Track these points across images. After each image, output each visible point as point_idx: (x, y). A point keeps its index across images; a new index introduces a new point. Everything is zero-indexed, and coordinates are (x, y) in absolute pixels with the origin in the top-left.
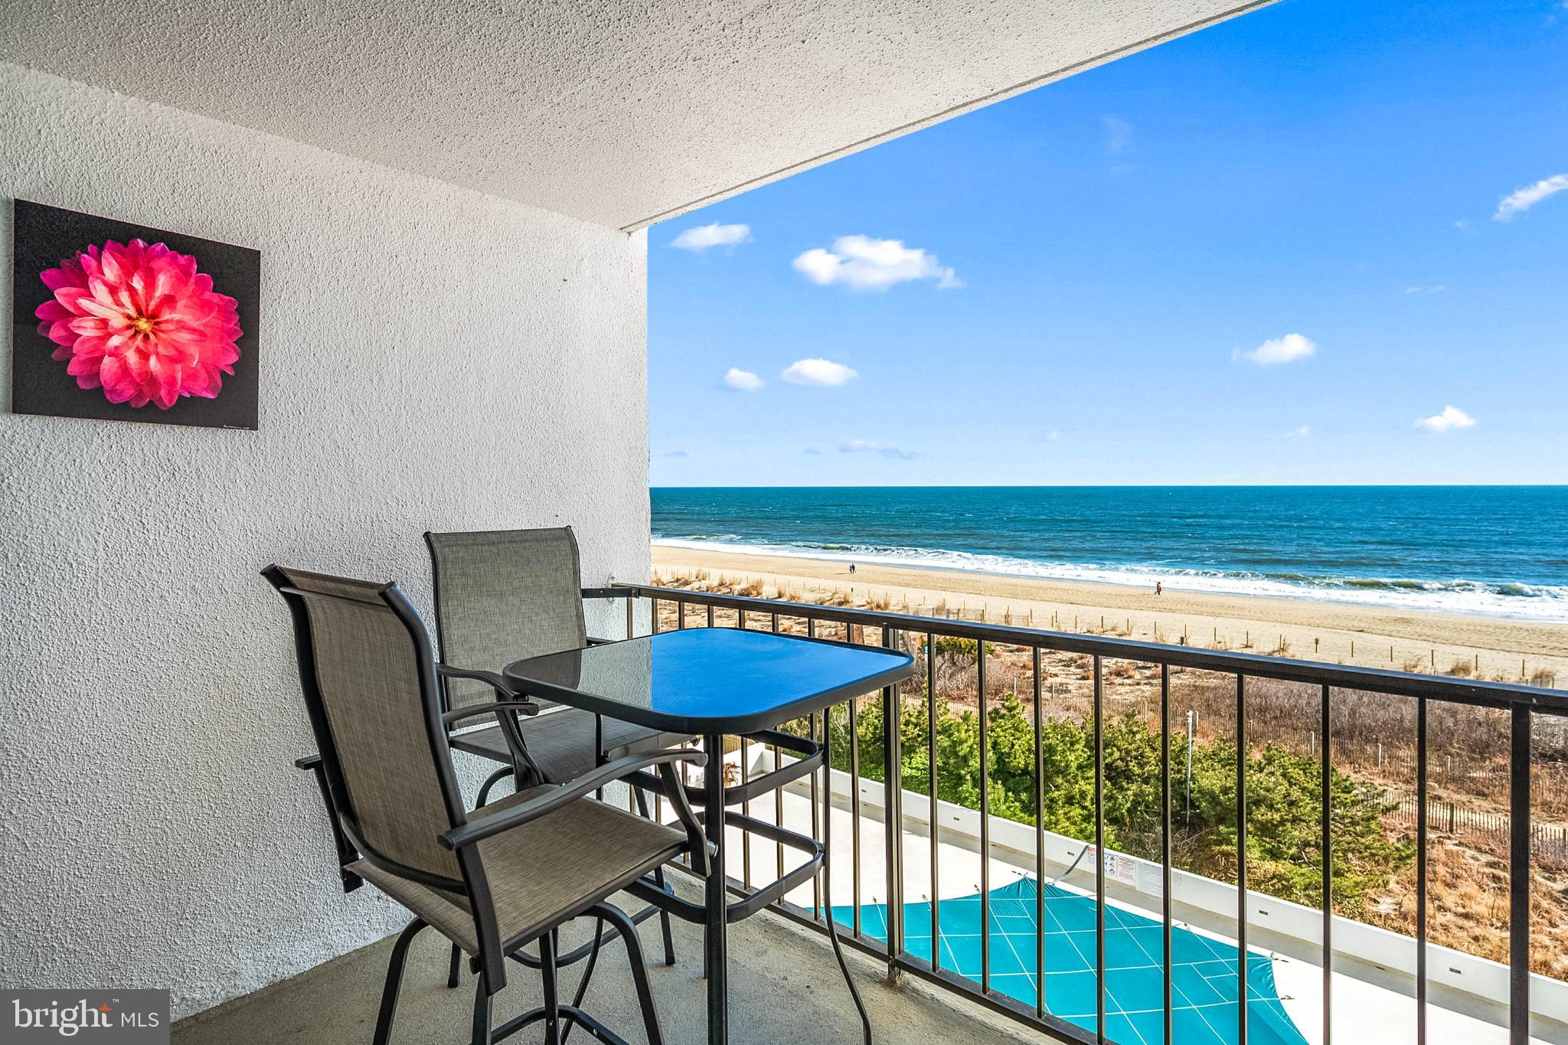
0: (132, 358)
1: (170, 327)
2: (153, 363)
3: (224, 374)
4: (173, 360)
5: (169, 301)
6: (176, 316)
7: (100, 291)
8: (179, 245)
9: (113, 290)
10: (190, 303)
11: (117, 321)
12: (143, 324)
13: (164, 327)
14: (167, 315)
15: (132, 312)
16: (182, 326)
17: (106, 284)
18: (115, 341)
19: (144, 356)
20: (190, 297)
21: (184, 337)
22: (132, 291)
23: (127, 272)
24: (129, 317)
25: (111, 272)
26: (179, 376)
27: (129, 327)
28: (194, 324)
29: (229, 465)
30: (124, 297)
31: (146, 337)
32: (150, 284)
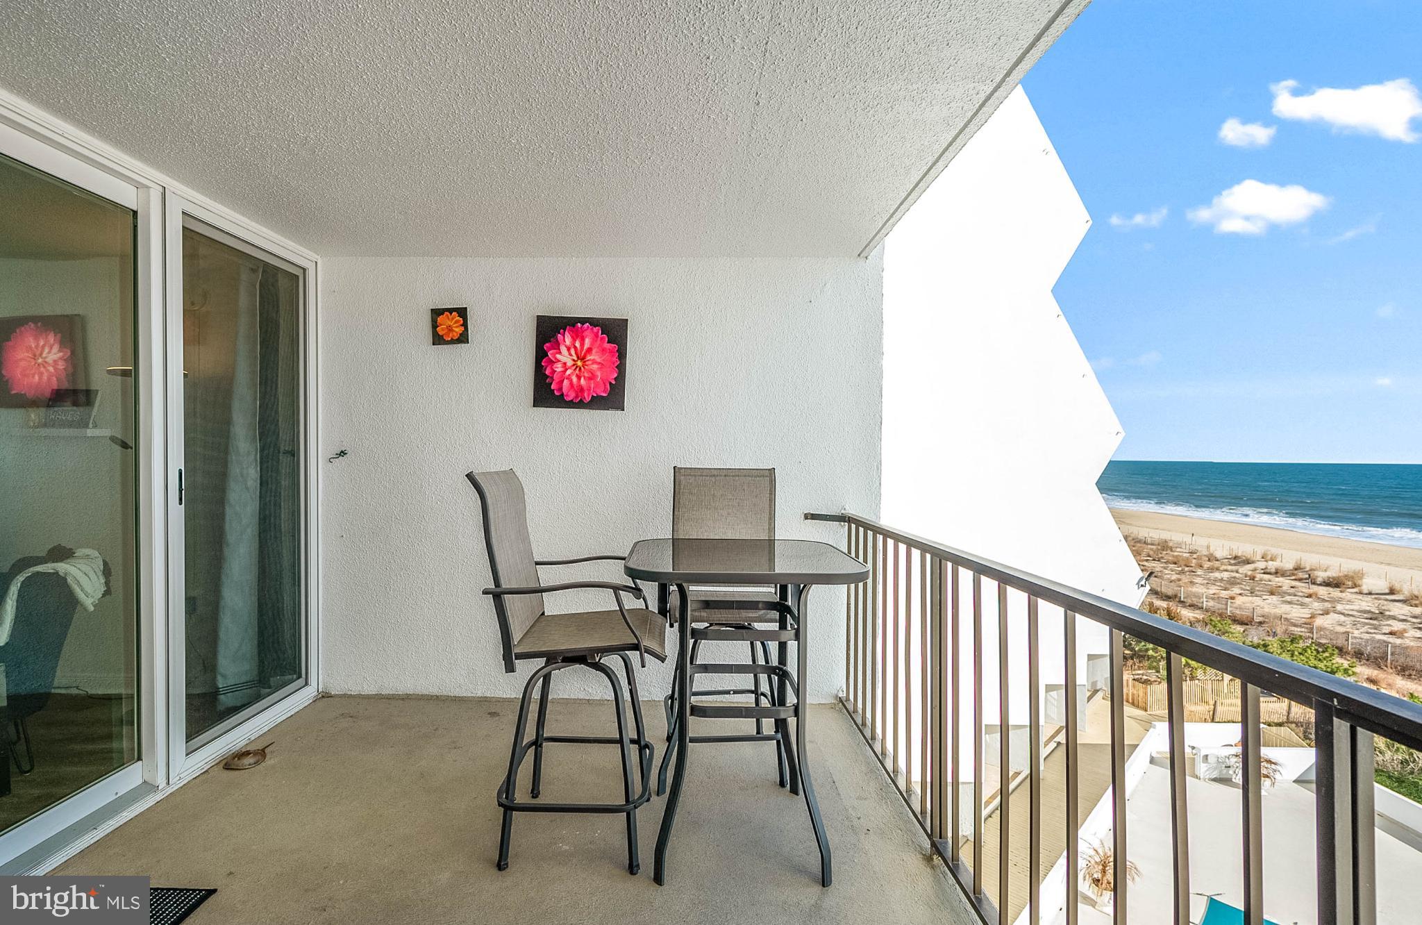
0: (574, 379)
1: (590, 362)
2: (582, 381)
3: (610, 383)
4: (590, 379)
5: (589, 350)
6: (592, 357)
7: (563, 349)
8: (593, 322)
9: (569, 349)
10: (598, 350)
11: (570, 363)
12: (579, 363)
13: (587, 363)
14: (589, 357)
15: (575, 358)
16: (594, 362)
17: (566, 346)
18: (568, 372)
19: (579, 377)
20: (598, 348)
21: (595, 367)
22: (575, 348)
23: (574, 340)
24: (574, 360)
25: (568, 340)
26: (592, 386)
27: (574, 365)
28: (599, 360)
29: (612, 429)
30: (573, 351)
31: (580, 369)
32: (582, 344)
